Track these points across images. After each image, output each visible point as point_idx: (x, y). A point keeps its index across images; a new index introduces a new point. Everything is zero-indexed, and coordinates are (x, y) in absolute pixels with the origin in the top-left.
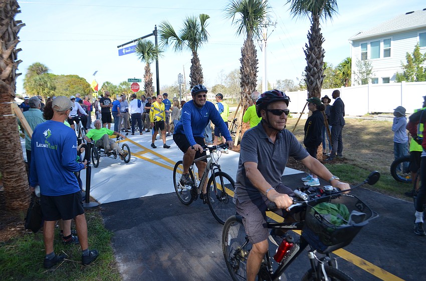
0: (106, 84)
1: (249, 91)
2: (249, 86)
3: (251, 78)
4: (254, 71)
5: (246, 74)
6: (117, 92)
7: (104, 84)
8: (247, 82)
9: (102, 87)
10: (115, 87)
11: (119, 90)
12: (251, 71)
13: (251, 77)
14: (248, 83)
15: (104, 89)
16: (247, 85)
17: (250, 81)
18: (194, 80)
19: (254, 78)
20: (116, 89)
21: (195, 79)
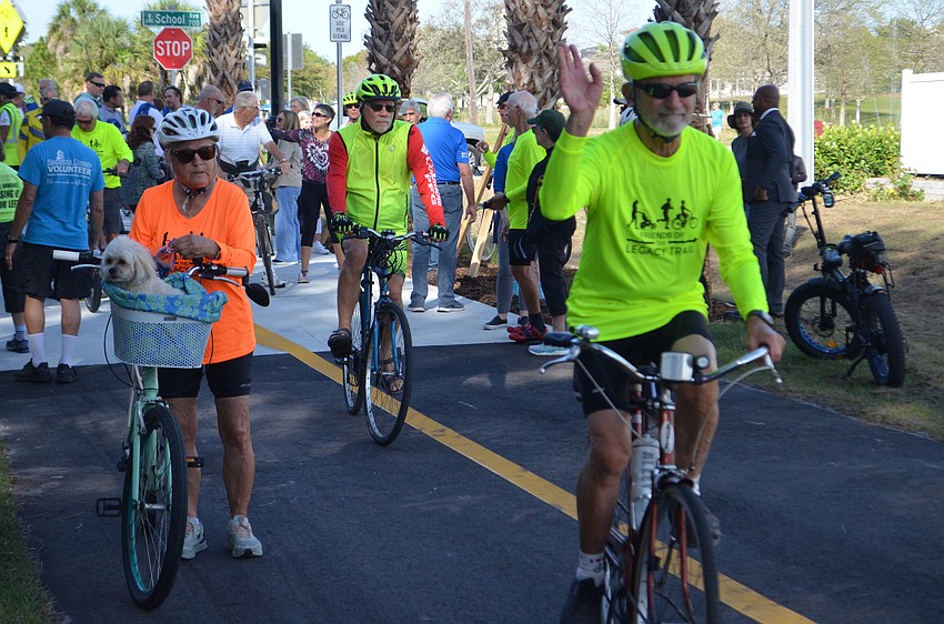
0: (74, 13)
1: (531, 81)
2: (531, 64)
3: (540, 34)
4: (552, 11)
5: (523, 18)
6: (127, 57)
7: (63, 13)
8: (525, 50)
9: (54, 28)
10: (121, 28)
11: (138, 46)
12: (541, 10)
13: (537, 32)
14: (530, 52)
15: (60, 37)
16: (526, 58)
17: (534, 46)
18: (382, 31)
19: (552, 36)
20: (124, 39)
21: (386, 27)
